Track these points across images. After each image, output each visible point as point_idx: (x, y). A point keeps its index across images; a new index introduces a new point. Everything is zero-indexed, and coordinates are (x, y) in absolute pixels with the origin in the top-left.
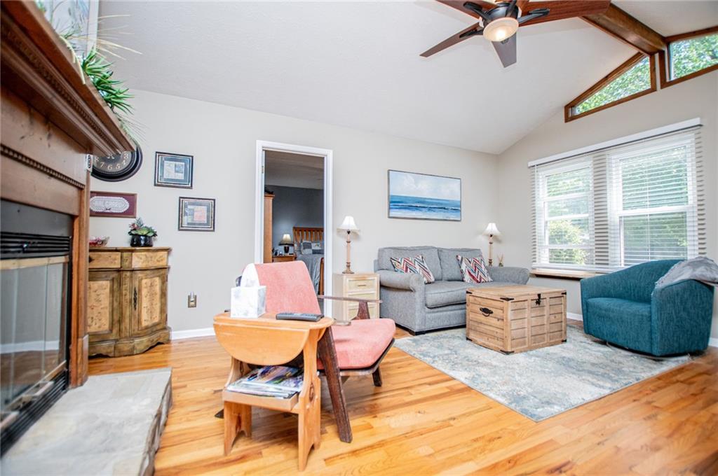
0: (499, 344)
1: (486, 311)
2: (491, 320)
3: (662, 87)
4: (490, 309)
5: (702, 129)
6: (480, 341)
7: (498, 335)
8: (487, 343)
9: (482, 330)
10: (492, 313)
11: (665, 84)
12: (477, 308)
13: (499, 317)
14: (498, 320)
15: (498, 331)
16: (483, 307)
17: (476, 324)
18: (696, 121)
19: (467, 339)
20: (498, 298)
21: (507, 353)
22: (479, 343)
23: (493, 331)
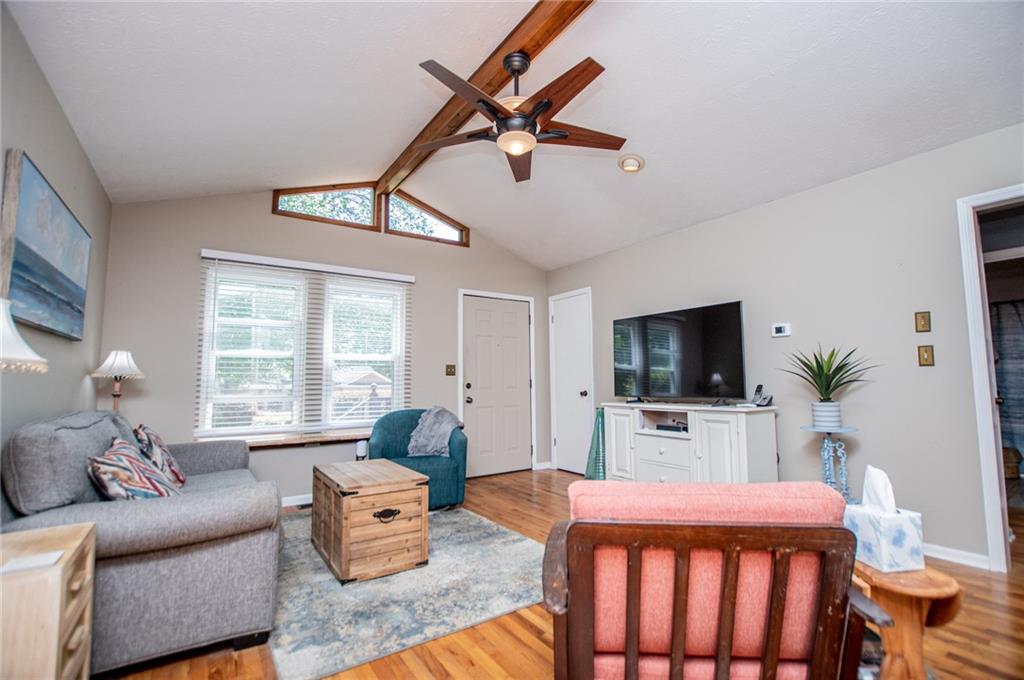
0: (414, 556)
1: (387, 514)
2: (397, 524)
3: (386, 232)
4: (393, 508)
5: (413, 287)
6: (373, 569)
7: (409, 544)
8: (389, 566)
9: (375, 550)
10: (399, 512)
11: (388, 231)
12: (368, 516)
13: (411, 515)
14: (410, 519)
15: (410, 536)
16: (380, 510)
17: (364, 546)
18: (412, 279)
19: (343, 583)
20: (413, 485)
21: (426, 563)
22: (374, 574)
23: (400, 542)
